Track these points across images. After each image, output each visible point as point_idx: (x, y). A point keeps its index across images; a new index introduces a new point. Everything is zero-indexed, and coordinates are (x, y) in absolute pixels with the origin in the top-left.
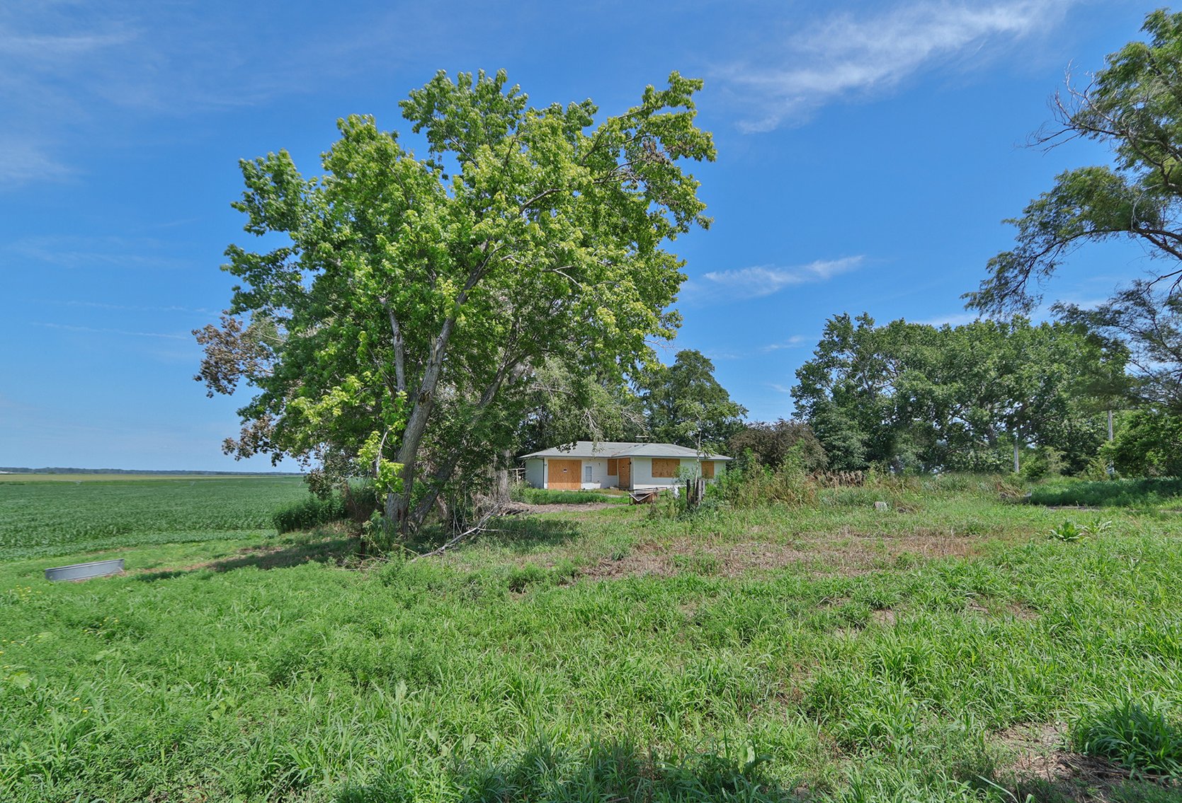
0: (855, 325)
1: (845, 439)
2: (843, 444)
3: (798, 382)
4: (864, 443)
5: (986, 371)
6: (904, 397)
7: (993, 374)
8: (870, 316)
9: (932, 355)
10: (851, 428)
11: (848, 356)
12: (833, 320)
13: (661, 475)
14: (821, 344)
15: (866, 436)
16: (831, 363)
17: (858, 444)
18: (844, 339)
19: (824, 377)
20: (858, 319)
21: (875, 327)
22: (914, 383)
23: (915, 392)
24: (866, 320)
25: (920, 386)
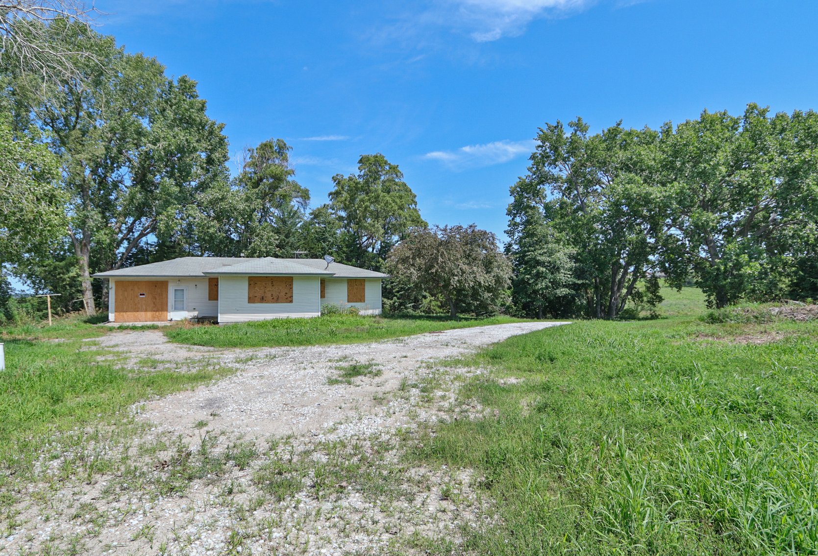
0: (568, 134)
1: (551, 253)
2: (548, 259)
3: (512, 200)
4: (571, 257)
5: (715, 167)
6: (617, 205)
7: (723, 169)
8: (584, 122)
9: (651, 156)
10: (558, 241)
11: (563, 171)
12: (545, 129)
13: (262, 300)
14: (533, 157)
15: (573, 250)
16: (544, 179)
17: (565, 259)
18: (556, 149)
19: (537, 194)
20: (571, 125)
21: (590, 134)
22: (628, 186)
23: (628, 197)
24: (579, 126)
25: (634, 189)
